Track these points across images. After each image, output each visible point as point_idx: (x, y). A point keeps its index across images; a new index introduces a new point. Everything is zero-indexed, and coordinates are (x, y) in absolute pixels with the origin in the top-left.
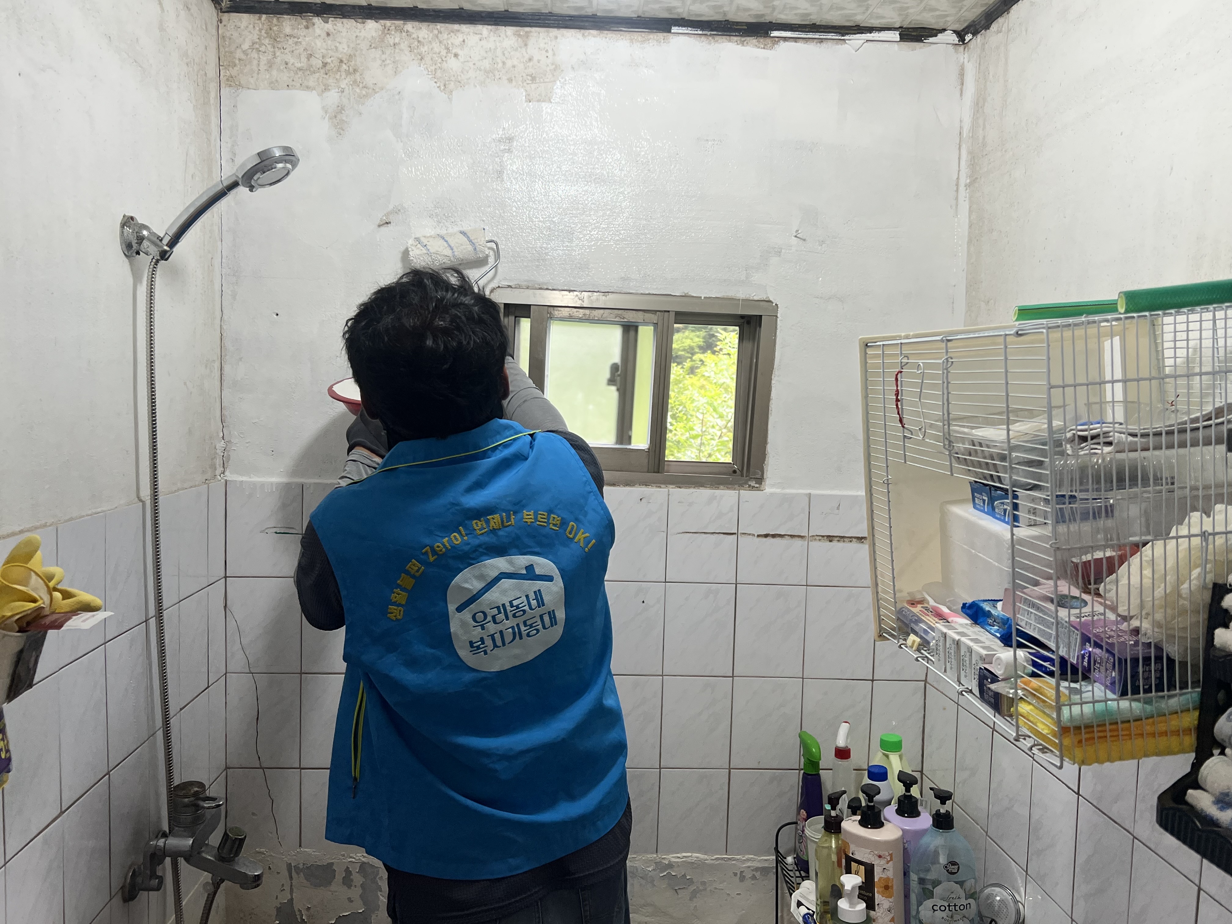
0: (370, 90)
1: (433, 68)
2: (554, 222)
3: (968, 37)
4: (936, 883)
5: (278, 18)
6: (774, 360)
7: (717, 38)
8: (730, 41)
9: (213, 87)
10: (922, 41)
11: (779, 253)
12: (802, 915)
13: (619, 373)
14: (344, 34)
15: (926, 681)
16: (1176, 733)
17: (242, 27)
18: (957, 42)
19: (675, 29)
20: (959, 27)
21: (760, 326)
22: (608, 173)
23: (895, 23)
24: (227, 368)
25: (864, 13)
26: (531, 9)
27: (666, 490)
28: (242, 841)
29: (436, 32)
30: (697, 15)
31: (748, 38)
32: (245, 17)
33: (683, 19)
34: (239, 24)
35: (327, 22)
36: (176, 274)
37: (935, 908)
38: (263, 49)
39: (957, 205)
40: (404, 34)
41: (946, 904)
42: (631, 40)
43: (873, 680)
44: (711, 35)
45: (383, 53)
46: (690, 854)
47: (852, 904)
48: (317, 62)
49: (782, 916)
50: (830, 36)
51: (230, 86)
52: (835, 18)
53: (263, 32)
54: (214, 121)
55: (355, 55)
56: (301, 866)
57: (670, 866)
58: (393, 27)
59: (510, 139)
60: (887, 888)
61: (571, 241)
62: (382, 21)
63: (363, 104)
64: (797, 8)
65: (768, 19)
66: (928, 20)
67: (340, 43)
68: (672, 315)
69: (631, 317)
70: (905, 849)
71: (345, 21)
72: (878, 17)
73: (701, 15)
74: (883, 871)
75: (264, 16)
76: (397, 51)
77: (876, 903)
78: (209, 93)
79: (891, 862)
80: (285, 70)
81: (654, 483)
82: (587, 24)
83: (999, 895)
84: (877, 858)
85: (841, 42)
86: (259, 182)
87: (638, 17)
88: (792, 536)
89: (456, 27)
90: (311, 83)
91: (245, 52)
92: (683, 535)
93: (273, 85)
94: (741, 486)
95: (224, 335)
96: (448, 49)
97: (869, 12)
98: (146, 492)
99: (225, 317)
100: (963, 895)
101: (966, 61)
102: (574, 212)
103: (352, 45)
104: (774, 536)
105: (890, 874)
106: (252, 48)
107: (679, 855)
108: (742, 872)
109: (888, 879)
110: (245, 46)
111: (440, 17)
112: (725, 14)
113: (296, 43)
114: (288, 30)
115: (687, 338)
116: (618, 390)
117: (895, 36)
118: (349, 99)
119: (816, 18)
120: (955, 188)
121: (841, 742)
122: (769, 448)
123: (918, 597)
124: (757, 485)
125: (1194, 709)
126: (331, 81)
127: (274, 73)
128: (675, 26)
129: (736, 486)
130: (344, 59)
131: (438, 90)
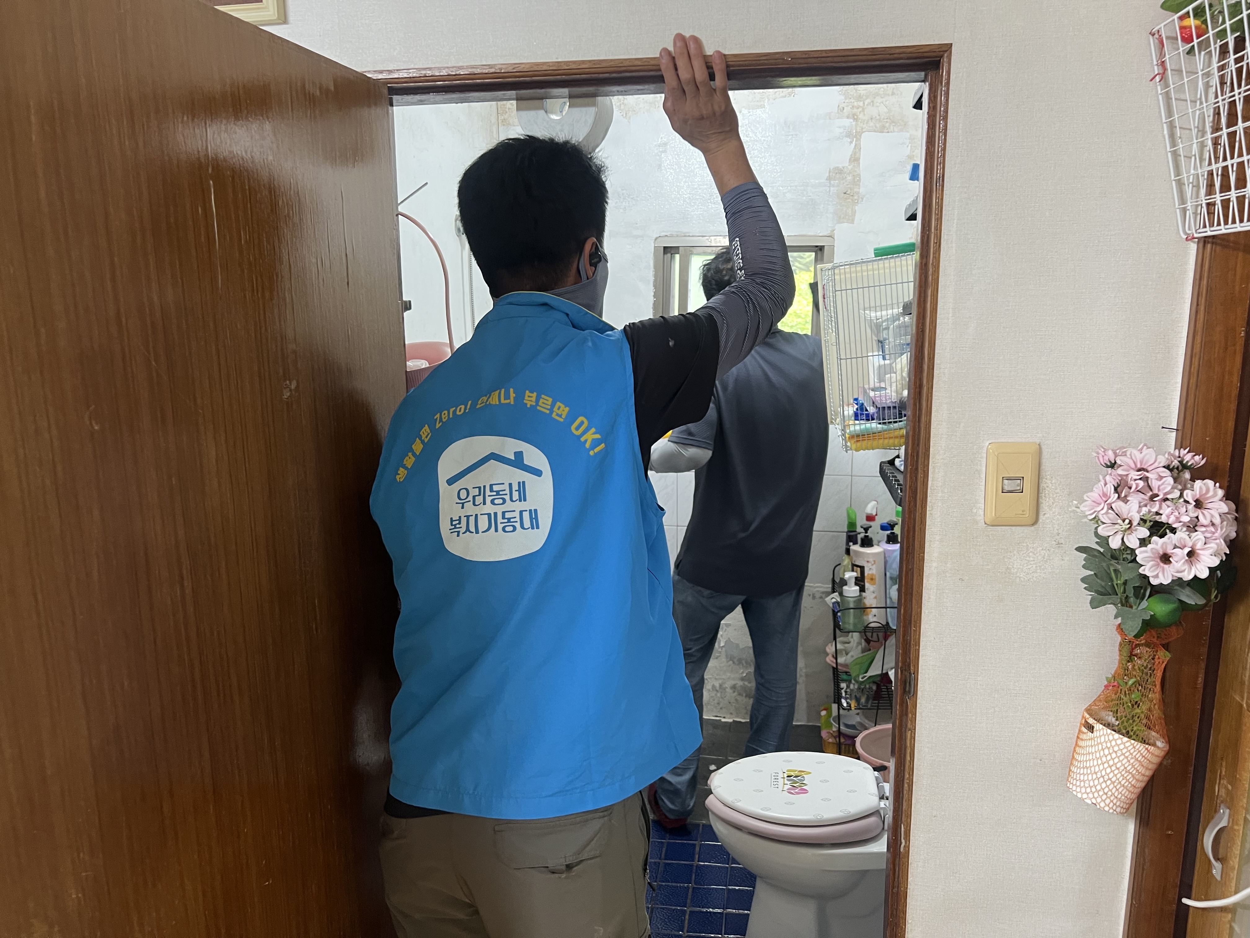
1: (619, 104)
9: (495, 126)
21: (824, 253)
47: (851, 588)
59: (665, 144)
60: (872, 579)
70: (883, 559)
74: (870, 570)
77: (866, 588)
78: (493, 132)
84: (867, 563)
105: (874, 572)
109: (872, 575)
121: (868, 512)
131: (622, 117)
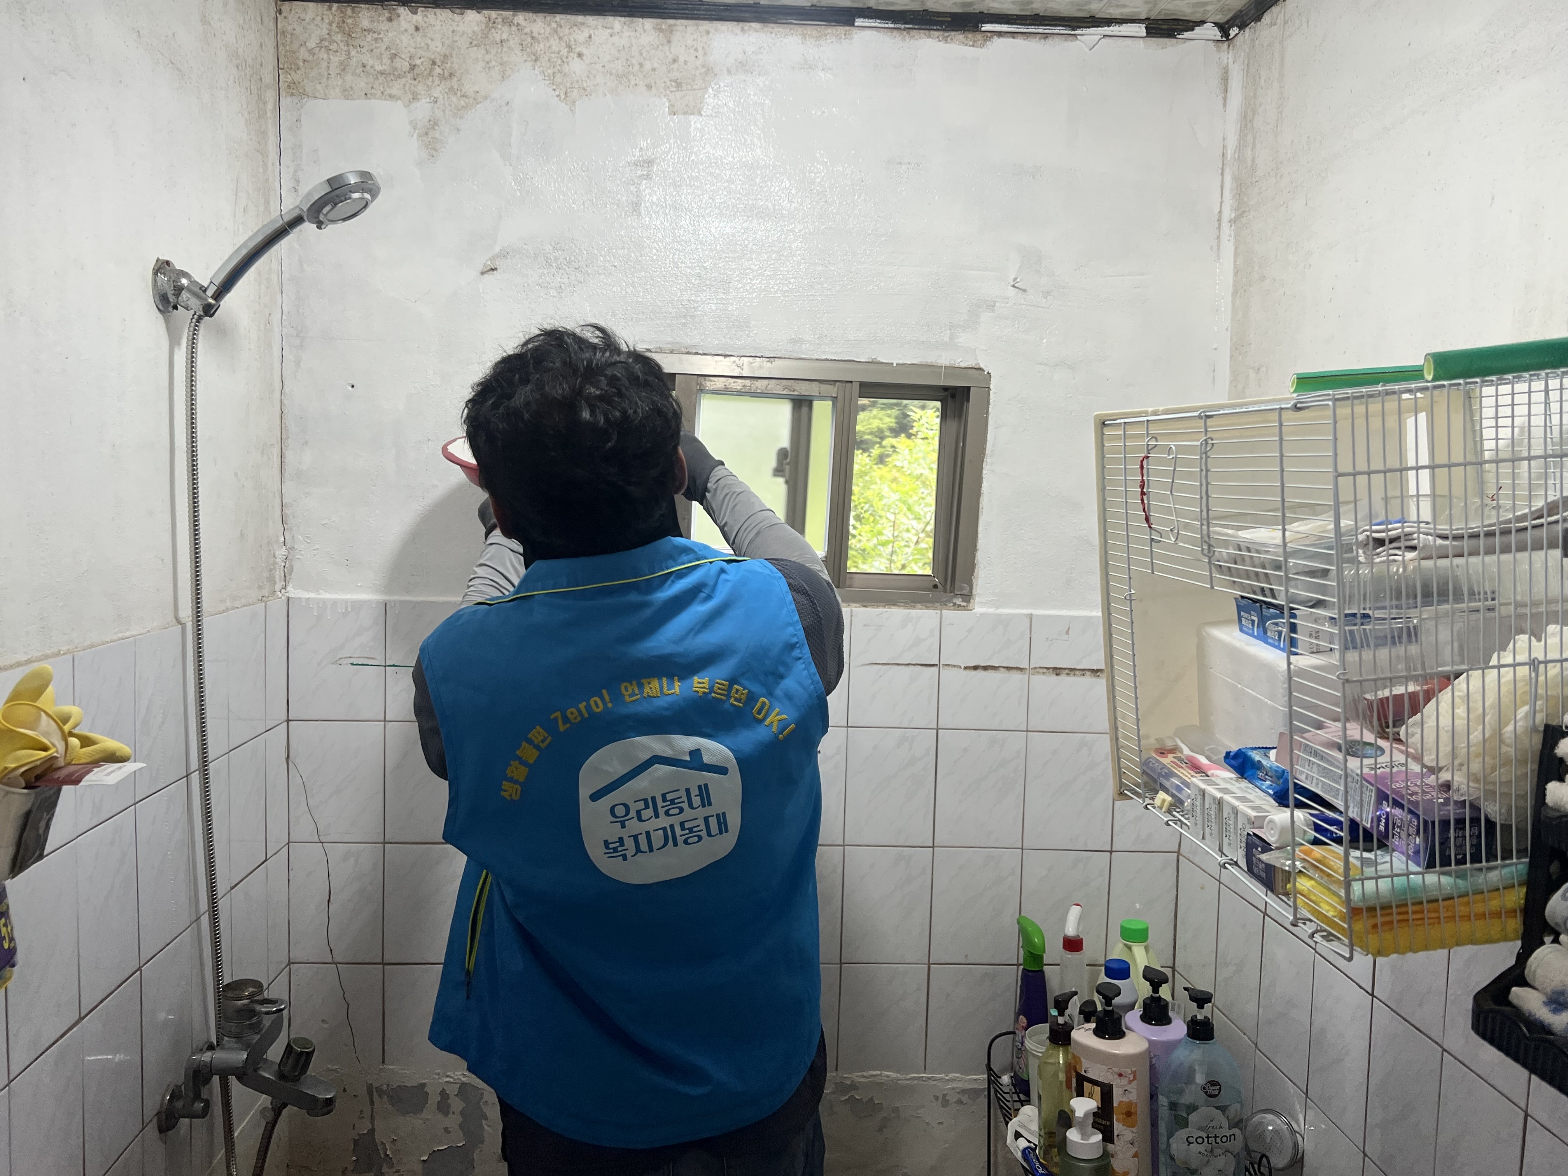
0: (471, 100)
1: (550, 71)
2: (705, 268)
3: (1234, 31)
4: (1192, 1108)
5: (353, 8)
6: (985, 443)
7: (913, 33)
8: (929, 37)
10: (1174, 37)
11: (992, 307)
12: (1021, 1148)
13: (788, 460)
14: (438, 27)
15: (1178, 852)
16: (1497, 915)
17: (307, 20)
18: (1219, 38)
19: (859, 22)
20: (1221, 18)
21: (968, 400)
22: (774, 205)
23: (1139, 13)
24: (289, 455)
28: (310, 1055)
29: (554, 25)
30: (887, 3)
31: (953, 33)
32: (311, 6)
33: (869, 8)
34: (303, 16)
35: (415, 13)
36: (223, 333)
37: (1190, 1139)
38: (334, 47)
39: (1219, 246)
40: (514, 28)
41: (1205, 1136)
42: (804, 36)
43: (1111, 852)
44: (905, 29)
45: (487, 52)
46: (879, 1072)
47: (1085, 1136)
48: (403, 65)
49: (996, 1150)
50: (1057, 30)
51: (292, 94)
52: (1063, 7)
53: (334, 25)
54: (272, 139)
55: (451, 56)
56: (385, 1087)
57: (854, 1087)
58: (499, 20)
59: (649, 162)
60: (1129, 1114)
61: (726, 292)
62: (486, 12)
63: (461, 118)
65: (977, 8)
66: (1182, 9)
67: (432, 40)
68: (856, 387)
69: (803, 389)
70: (1152, 1067)
71: (438, 11)
72: (1118, 6)
73: (894, 4)
74: (1124, 1094)
75: (335, 5)
76: (505, 49)
77: (1116, 1134)
78: (266, 102)
79: (1134, 1082)
80: (362, 75)
82: (747, 15)
83: (1271, 1124)
85: (1071, 38)
86: (331, 216)
87: (812, 6)
88: (1008, 668)
89: (580, 18)
90: (394, 91)
91: (310, 51)
92: (869, 667)
93: (347, 94)
94: (944, 604)
95: (285, 412)
96: (569, 47)
98: (186, 612)
99: (287, 389)
100: (1225, 1124)
101: (1231, 61)
102: (731, 255)
103: (447, 42)
104: (985, 668)
106: (319, 46)
107: (865, 1074)
108: (944, 1095)
110: (311, 44)
111: (559, 6)
112: (923, 2)
113: (376, 40)
114: (365, 23)
115: (875, 417)
116: (786, 482)
117: (1140, 30)
118: (444, 111)
119: (1038, 7)
120: (1217, 225)
121: (1071, 930)
122: (980, 556)
123: (1169, 744)
124: (964, 604)
125: (1520, 885)
126: (421, 88)
127: (349, 77)
128: (859, 17)
129: (937, 605)
130: (437, 61)
131: (557, 99)
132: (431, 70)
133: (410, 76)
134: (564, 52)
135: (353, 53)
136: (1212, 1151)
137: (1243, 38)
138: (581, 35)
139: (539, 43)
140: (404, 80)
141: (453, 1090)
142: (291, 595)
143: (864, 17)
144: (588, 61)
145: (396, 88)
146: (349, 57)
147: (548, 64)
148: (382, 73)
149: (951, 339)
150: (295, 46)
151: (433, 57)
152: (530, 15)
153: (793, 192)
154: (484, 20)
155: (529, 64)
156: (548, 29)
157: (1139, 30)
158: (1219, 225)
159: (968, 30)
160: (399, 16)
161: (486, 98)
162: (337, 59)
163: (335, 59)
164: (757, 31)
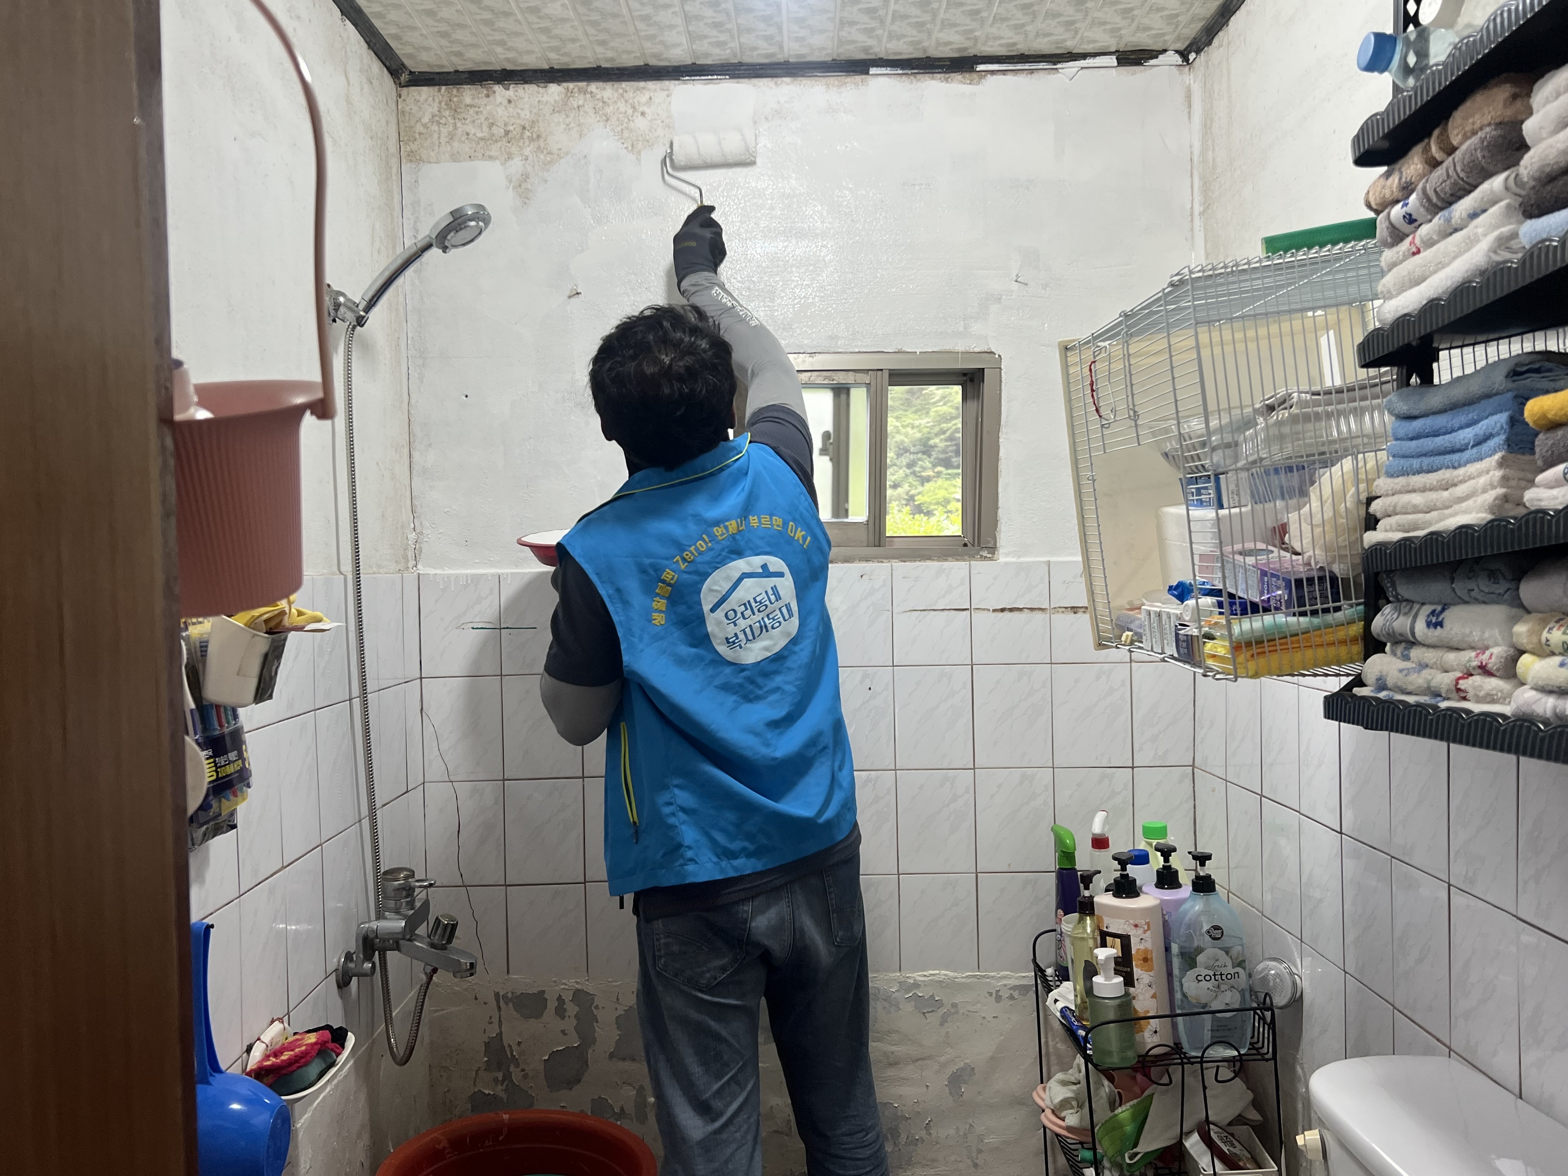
0: (555, 156)
1: (619, 129)
2: (754, 282)
3: (1192, 56)
5: (458, 89)
6: (1000, 416)
7: (919, 76)
8: (933, 79)
9: (394, 161)
10: (1141, 64)
11: (999, 300)
12: (1059, 1009)
13: (831, 441)
14: (526, 99)
15: (1193, 766)
17: (422, 101)
18: (1181, 63)
19: (873, 71)
20: (1181, 46)
21: (983, 381)
22: (809, 226)
23: (1109, 47)
24: (416, 455)
25: (1074, 38)
26: (720, 60)
27: (889, 564)
28: (454, 927)
29: (621, 91)
30: (895, 54)
31: (952, 75)
32: (425, 89)
33: (881, 59)
34: (418, 98)
35: (508, 89)
36: (367, 347)
37: (1199, 978)
38: (443, 121)
39: (1193, 237)
40: (588, 96)
41: (1211, 973)
42: (828, 85)
43: (1133, 768)
44: (912, 74)
45: (567, 116)
46: (937, 972)
48: (499, 131)
50: (1041, 66)
51: (411, 161)
52: (1043, 46)
53: (443, 104)
54: (397, 197)
55: (538, 121)
56: (510, 995)
57: (916, 985)
58: (576, 90)
60: (1145, 960)
61: (773, 300)
62: (565, 85)
63: (548, 171)
64: (1000, 38)
65: (971, 52)
66: (1145, 40)
67: (522, 109)
68: (886, 375)
69: (840, 378)
71: (526, 86)
72: (1090, 42)
73: (901, 54)
74: (1141, 942)
75: (443, 88)
76: (581, 113)
77: (1135, 978)
78: (391, 168)
79: (1149, 932)
80: (466, 141)
81: (876, 558)
82: (779, 71)
83: (1273, 969)
84: (1133, 927)
85: (1054, 71)
86: (453, 242)
87: (833, 60)
88: (1032, 609)
89: (642, 84)
90: (493, 153)
91: (425, 126)
92: (909, 613)
93: (455, 157)
94: (972, 557)
95: (412, 420)
96: (634, 108)
97: (1079, 36)
98: (347, 567)
99: (413, 401)
101: (1192, 81)
102: (775, 270)
103: (534, 111)
104: (1011, 610)
105: (1148, 945)
106: (432, 121)
107: (925, 973)
109: (1146, 951)
110: (425, 120)
111: (624, 74)
112: (925, 51)
113: (477, 113)
114: (468, 100)
116: (831, 459)
117: (1112, 60)
118: (533, 166)
119: (1023, 47)
120: (1190, 219)
122: (1001, 513)
124: (990, 556)
126: (514, 149)
127: (456, 144)
128: (873, 66)
129: (966, 557)
130: (527, 126)
131: (625, 151)
132: (522, 134)
133: (505, 140)
134: (630, 112)
135: (459, 124)
136: (1218, 987)
137: (1200, 61)
138: (643, 98)
139: (609, 106)
140: (500, 144)
141: (568, 997)
142: (421, 572)
143: (877, 66)
144: (649, 118)
145: (494, 151)
146: (455, 128)
147: (617, 123)
148: (482, 139)
149: (965, 329)
150: (412, 123)
151: (523, 123)
152: (600, 84)
153: (825, 214)
154: (563, 91)
155: (601, 124)
156: (616, 95)
157: (1110, 61)
158: (1192, 219)
159: (966, 71)
160: (494, 92)
161: (567, 153)
162: (446, 131)
163: (445, 131)
164: (787, 84)
